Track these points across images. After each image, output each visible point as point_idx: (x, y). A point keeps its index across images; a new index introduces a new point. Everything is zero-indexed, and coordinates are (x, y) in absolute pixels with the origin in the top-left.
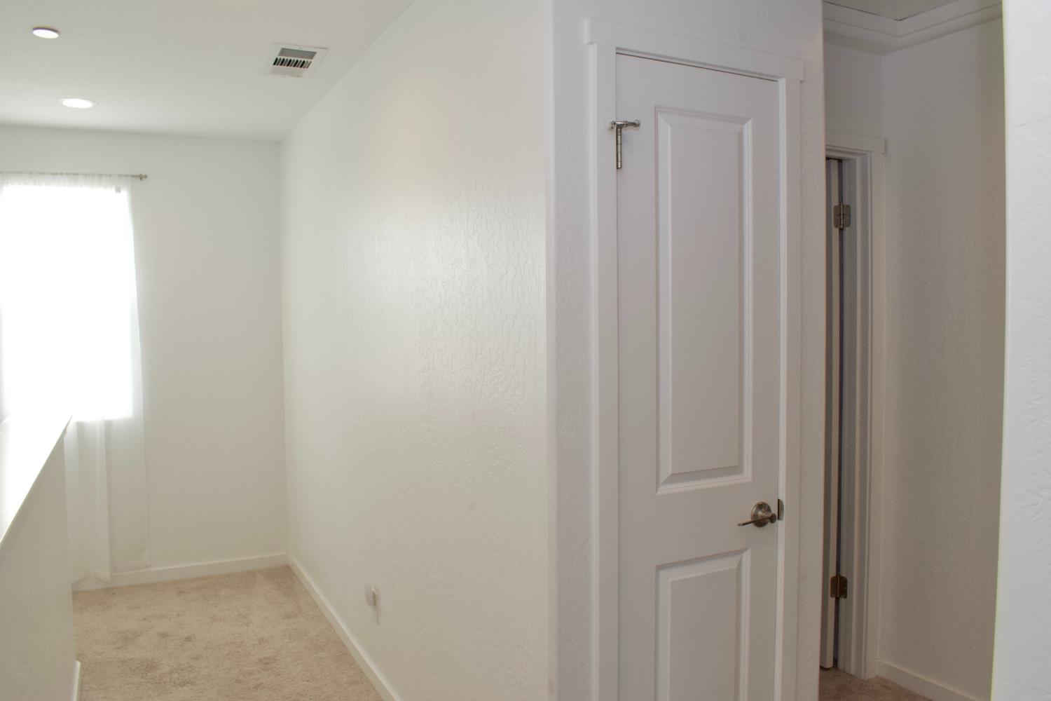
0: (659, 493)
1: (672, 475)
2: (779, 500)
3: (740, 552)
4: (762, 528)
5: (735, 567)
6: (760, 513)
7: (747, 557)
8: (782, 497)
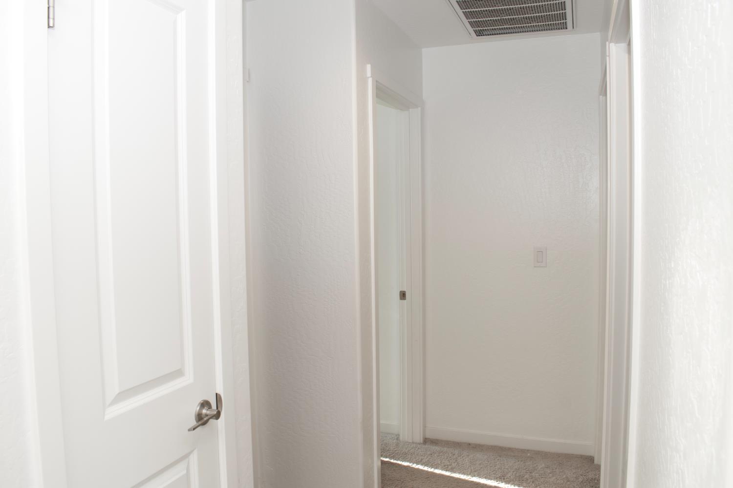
0: (107, 417)
1: (119, 393)
2: (216, 394)
3: (186, 456)
4: (205, 426)
5: (185, 472)
6: (204, 411)
7: (194, 458)
8: (220, 391)
